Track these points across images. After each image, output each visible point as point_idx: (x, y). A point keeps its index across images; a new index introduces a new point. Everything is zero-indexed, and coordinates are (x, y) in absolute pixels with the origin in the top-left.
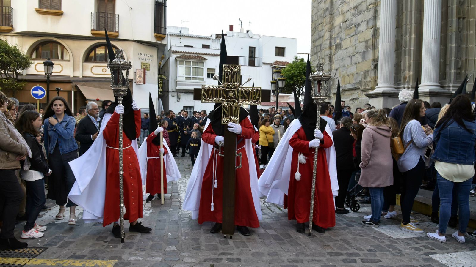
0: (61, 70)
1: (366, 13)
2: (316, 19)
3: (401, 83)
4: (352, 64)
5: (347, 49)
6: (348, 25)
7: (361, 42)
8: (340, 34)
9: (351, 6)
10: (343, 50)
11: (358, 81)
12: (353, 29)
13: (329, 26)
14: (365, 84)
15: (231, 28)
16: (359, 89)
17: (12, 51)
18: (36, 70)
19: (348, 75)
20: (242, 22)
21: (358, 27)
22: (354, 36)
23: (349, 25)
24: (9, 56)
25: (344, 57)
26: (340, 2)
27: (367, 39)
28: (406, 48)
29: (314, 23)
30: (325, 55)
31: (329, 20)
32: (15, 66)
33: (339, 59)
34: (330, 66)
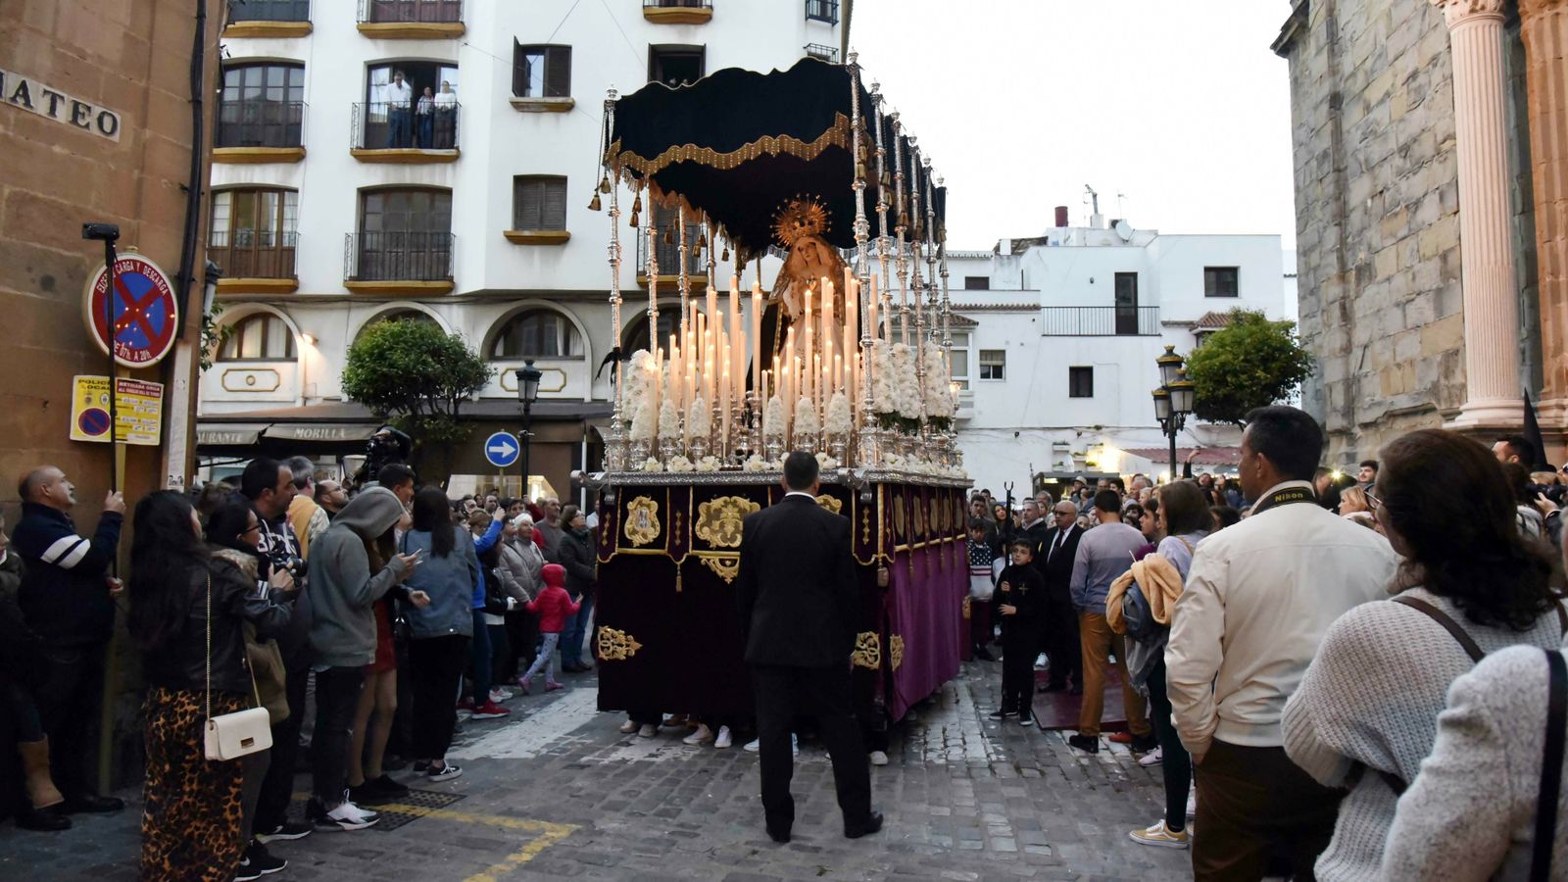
0: (562, 383)
1: (1435, 164)
2: (1307, 183)
3: (1551, 392)
4: (1407, 330)
5: (1388, 279)
6: (1387, 205)
7: (1429, 259)
8: (1368, 234)
9: (1393, 145)
10: (1379, 283)
11: (1429, 386)
12: (1403, 218)
13: (1332, 207)
14: (1450, 395)
15: (1062, 217)
16: (1433, 409)
17: (446, 349)
18: (502, 386)
19: (1399, 366)
20: (1095, 196)
21: (1416, 209)
22: (1406, 241)
23: (1390, 205)
24: (440, 362)
25: (1384, 306)
26: (1360, 132)
27: (1446, 247)
28: (1557, 277)
29: (1301, 195)
30: (1330, 299)
31: (1331, 187)
32: (452, 384)
33: (1368, 312)
34: (1345, 336)
